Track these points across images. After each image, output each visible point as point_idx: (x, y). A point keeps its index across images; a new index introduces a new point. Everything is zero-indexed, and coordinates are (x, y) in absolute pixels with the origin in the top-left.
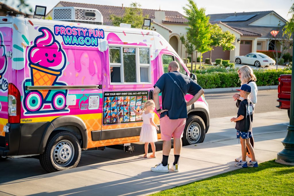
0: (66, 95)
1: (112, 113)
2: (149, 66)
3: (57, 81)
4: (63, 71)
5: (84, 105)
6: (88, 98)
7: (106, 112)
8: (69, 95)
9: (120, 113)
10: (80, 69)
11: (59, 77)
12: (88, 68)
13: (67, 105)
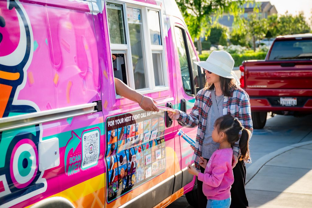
0: (39, 141)
1: (120, 169)
2: (161, 51)
3: (16, 102)
4: (25, 69)
5: (75, 161)
6: (81, 139)
7: (111, 169)
8: (43, 139)
9: (131, 163)
10: (60, 63)
11: (20, 88)
12: (75, 57)
13: (40, 170)
